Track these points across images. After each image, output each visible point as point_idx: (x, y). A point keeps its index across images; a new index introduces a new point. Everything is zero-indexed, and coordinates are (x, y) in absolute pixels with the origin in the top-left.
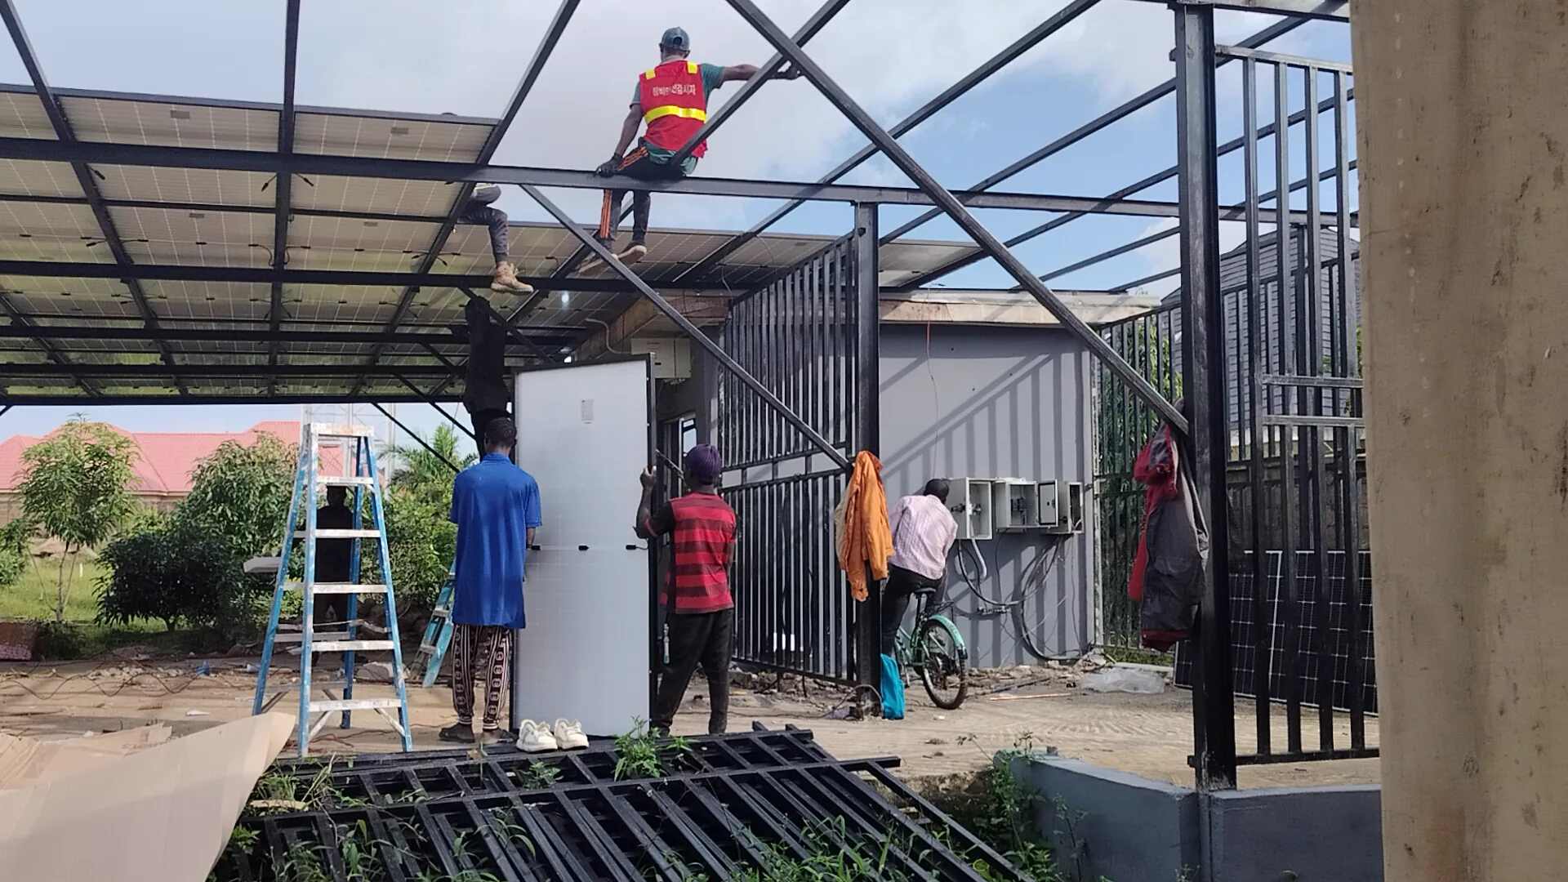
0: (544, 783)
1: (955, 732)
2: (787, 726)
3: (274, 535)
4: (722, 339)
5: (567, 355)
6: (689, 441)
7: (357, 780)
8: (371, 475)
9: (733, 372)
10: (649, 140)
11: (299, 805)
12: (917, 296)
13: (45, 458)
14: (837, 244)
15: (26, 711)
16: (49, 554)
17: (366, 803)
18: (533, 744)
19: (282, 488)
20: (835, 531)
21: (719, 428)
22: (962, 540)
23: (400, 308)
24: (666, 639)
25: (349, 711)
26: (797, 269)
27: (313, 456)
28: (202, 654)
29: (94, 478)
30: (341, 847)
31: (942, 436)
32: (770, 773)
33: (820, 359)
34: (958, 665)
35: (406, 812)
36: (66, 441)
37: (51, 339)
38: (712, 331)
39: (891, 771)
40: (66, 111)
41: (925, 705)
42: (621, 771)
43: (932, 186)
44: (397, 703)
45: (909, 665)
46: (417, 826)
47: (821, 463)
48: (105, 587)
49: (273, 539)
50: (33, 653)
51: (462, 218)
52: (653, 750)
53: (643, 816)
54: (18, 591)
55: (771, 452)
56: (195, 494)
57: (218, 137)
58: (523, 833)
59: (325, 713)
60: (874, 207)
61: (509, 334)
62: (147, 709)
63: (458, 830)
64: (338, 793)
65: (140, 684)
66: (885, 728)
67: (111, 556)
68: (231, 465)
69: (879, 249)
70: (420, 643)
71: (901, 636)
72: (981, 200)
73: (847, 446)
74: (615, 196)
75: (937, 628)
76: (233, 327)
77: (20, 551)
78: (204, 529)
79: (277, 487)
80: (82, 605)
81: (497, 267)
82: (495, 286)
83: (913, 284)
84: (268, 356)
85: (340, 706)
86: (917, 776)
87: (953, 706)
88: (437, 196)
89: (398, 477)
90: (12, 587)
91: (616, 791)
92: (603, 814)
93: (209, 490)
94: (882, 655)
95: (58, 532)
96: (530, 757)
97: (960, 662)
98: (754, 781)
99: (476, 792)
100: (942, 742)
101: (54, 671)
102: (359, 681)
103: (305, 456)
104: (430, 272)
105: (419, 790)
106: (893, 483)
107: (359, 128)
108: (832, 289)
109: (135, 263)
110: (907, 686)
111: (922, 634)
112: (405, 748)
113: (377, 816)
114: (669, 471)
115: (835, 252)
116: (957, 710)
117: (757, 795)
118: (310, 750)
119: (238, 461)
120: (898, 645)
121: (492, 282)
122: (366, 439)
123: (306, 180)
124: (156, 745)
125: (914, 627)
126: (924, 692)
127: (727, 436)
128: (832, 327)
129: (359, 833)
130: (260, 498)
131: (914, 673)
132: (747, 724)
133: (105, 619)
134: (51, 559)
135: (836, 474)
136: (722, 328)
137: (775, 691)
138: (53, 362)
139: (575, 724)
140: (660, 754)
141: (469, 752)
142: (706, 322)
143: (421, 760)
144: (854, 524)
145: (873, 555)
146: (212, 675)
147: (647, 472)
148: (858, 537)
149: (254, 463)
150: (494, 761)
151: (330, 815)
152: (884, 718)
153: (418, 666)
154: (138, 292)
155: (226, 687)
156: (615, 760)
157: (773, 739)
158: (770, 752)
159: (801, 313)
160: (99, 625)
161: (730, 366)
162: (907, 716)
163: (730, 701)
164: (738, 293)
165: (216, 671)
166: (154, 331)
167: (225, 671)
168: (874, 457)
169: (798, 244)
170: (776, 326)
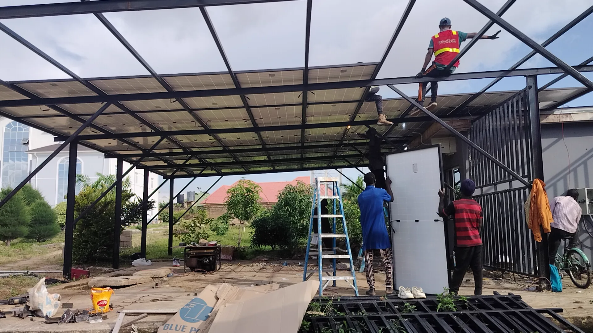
0: (410, 311)
1: (588, 298)
2: (509, 293)
3: (304, 217)
4: (469, 136)
5: (405, 147)
6: (457, 177)
7: (341, 306)
8: (338, 195)
9: (475, 148)
10: (436, 62)
11: (323, 314)
12: (556, 112)
13: (233, 192)
14: (518, 93)
15: (232, 277)
16: (235, 224)
17: (345, 314)
18: (404, 296)
19: (306, 200)
20: (525, 213)
21: (470, 172)
22: (585, 215)
23: (344, 134)
24: (454, 257)
25: (335, 280)
26: (501, 105)
27: (319, 189)
28: (284, 259)
29: (248, 198)
30: (338, 330)
31: (572, 171)
32: (503, 312)
33: (514, 141)
34: (586, 269)
35: (360, 319)
36: (239, 187)
37: (234, 154)
38: (465, 133)
39: (558, 314)
40: (238, 78)
41: (571, 286)
42: (440, 308)
43: (564, 65)
44: (352, 278)
45: (562, 269)
46: (364, 324)
47: (517, 184)
48: (253, 235)
49: (304, 218)
50: (233, 257)
51: (366, 100)
52: (453, 300)
53: (451, 327)
54: (226, 237)
55: (493, 180)
56: (278, 203)
57: (284, 81)
58: (404, 330)
59: (328, 281)
60: (535, 77)
61: (383, 140)
62: (269, 277)
63: (380, 327)
64: (335, 310)
65: (266, 269)
66: (553, 296)
67: (254, 225)
68: (289, 192)
69: (538, 93)
70: (357, 256)
71: (558, 257)
72: (585, 69)
73: (529, 176)
74: (424, 85)
75: (575, 254)
76: (289, 145)
77: (227, 224)
78: (282, 215)
79: (304, 200)
80: (246, 241)
81: (379, 116)
82: (379, 123)
83: (555, 106)
84: (300, 155)
85: (332, 278)
86: (571, 317)
87: (585, 287)
88: (356, 93)
89: (344, 195)
90: (225, 235)
91: (439, 316)
92: (434, 324)
93: (283, 201)
94: (550, 265)
95: (238, 217)
96: (404, 301)
97: (587, 268)
98: (497, 315)
99: (385, 313)
100: (581, 303)
101: (239, 263)
102: (338, 269)
103: (316, 189)
104: (354, 121)
105: (364, 311)
106: (550, 191)
107: (330, 72)
108: (518, 112)
109: (259, 126)
110: (562, 278)
111: (568, 256)
112: (356, 295)
113: (350, 320)
114: (449, 190)
115: (518, 97)
116: (587, 289)
117: (499, 321)
118: (323, 294)
119: (292, 191)
120: (556, 260)
121: (377, 122)
122: (336, 182)
123: (312, 93)
124: (275, 290)
125: (563, 253)
126: (570, 281)
127: (473, 175)
128: (519, 128)
129: (344, 325)
130: (299, 204)
131: (565, 273)
132: (492, 292)
133: (253, 246)
134: (235, 226)
135: (524, 189)
136: (469, 132)
137: (501, 279)
138: (235, 161)
139: (420, 289)
140: (456, 302)
141: (381, 298)
142: (462, 130)
143: (363, 300)
144: (534, 209)
145: (543, 223)
146: (288, 266)
147: (441, 191)
148: (536, 215)
149: (297, 192)
150: (390, 301)
151: (334, 318)
152: (552, 291)
153: (357, 264)
154: (260, 136)
155: (293, 270)
156: (437, 304)
157: (503, 298)
158: (503, 304)
159: (504, 123)
160: (251, 248)
161: (474, 146)
162: (563, 291)
163: (483, 282)
164: (475, 117)
165: (289, 264)
166: (265, 148)
167: (292, 264)
168: (541, 181)
169: (500, 95)
170: (493, 129)
